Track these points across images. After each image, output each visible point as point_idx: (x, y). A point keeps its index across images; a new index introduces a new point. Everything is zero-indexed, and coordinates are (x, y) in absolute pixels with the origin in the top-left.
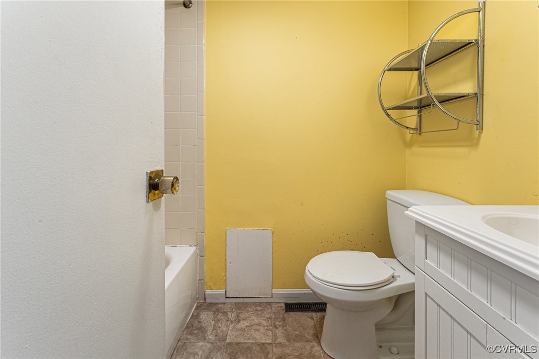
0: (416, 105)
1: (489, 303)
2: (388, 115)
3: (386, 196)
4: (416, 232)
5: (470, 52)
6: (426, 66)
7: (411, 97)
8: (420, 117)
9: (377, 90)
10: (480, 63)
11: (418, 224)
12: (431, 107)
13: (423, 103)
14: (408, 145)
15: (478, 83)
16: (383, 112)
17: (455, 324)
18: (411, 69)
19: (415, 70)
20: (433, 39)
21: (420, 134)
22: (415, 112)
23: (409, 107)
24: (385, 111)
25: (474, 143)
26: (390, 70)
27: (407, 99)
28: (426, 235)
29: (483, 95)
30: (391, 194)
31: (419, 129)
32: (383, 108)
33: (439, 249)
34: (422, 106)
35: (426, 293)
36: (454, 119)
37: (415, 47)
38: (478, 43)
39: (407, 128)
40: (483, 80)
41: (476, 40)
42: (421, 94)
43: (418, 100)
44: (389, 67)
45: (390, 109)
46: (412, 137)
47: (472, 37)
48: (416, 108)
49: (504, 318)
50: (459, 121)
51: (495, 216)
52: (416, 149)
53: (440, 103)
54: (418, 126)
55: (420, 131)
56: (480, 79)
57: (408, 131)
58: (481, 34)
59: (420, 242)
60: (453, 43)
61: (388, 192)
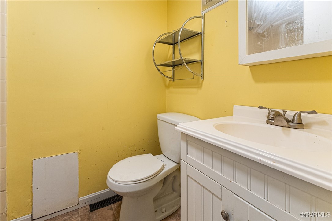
0: (172, 64)
1: (223, 174)
2: (158, 69)
3: (157, 118)
4: (181, 139)
5: (198, 38)
6: (180, 41)
7: (169, 60)
8: (174, 71)
9: (152, 54)
10: (203, 45)
11: (182, 133)
12: (182, 65)
13: (176, 64)
14: (168, 87)
15: (202, 55)
16: (155, 66)
17: (204, 189)
18: (169, 44)
19: (172, 45)
20: (183, 27)
21: (174, 81)
22: (171, 68)
23: (168, 65)
24: (156, 66)
25: (199, 86)
26: (159, 42)
27: (166, 61)
28: (187, 140)
29: (204, 61)
30: (160, 116)
31: (173, 78)
32: (155, 65)
33: (195, 147)
34: (175, 65)
35: (187, 175)
36: (192, 73)
37: (172, 31)
38: (202, 34)
39: (168, 77)
40: (204, 54)
41: (201, 33)
42: (174, 59)
43: (173, 62)
44: (159, 41)
45: (159, 66)
46: (169, 83)
47: (199, 30)
48: (172, 66)
49: (231, 181)
50: (194, 74)
51: (218, 124)
52: (171, 89)
53: (186, 63)
54: (173, 76)
55: (174, 79)
56: (203, 53)
57: (168, 79)
58: (203, 30)
59: (183, 144)
60: (191, 32)
61: (158, 115)
